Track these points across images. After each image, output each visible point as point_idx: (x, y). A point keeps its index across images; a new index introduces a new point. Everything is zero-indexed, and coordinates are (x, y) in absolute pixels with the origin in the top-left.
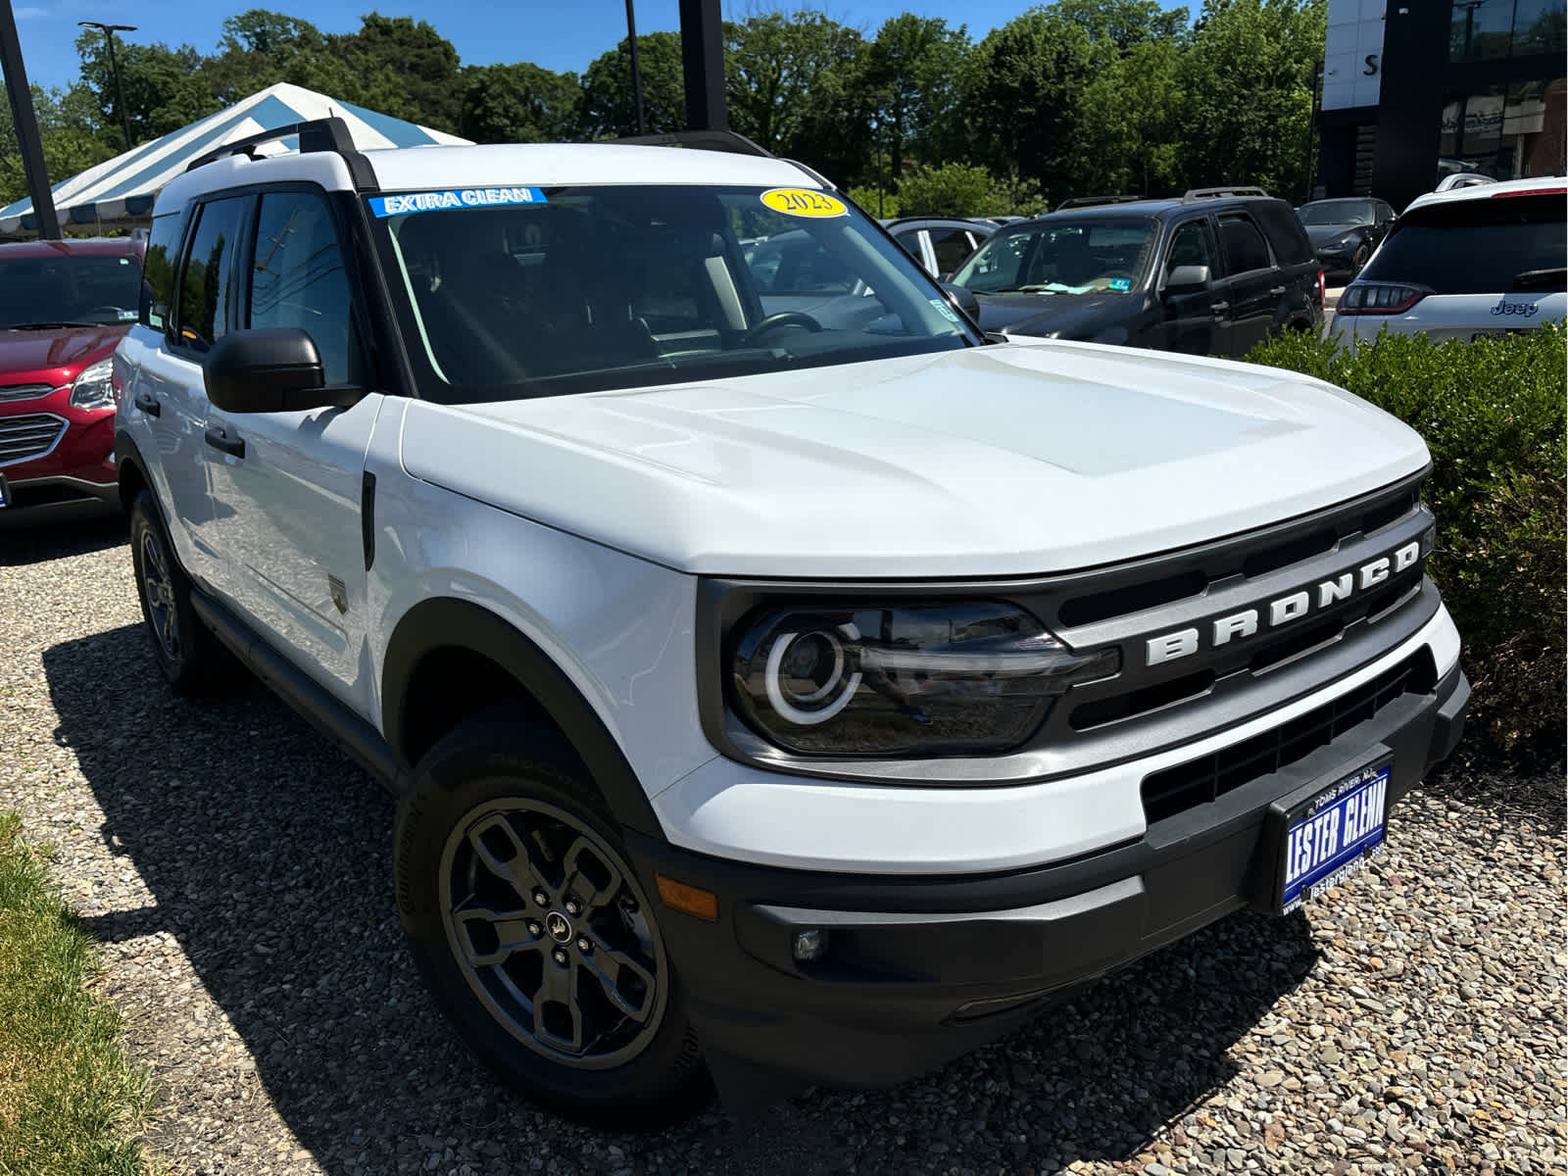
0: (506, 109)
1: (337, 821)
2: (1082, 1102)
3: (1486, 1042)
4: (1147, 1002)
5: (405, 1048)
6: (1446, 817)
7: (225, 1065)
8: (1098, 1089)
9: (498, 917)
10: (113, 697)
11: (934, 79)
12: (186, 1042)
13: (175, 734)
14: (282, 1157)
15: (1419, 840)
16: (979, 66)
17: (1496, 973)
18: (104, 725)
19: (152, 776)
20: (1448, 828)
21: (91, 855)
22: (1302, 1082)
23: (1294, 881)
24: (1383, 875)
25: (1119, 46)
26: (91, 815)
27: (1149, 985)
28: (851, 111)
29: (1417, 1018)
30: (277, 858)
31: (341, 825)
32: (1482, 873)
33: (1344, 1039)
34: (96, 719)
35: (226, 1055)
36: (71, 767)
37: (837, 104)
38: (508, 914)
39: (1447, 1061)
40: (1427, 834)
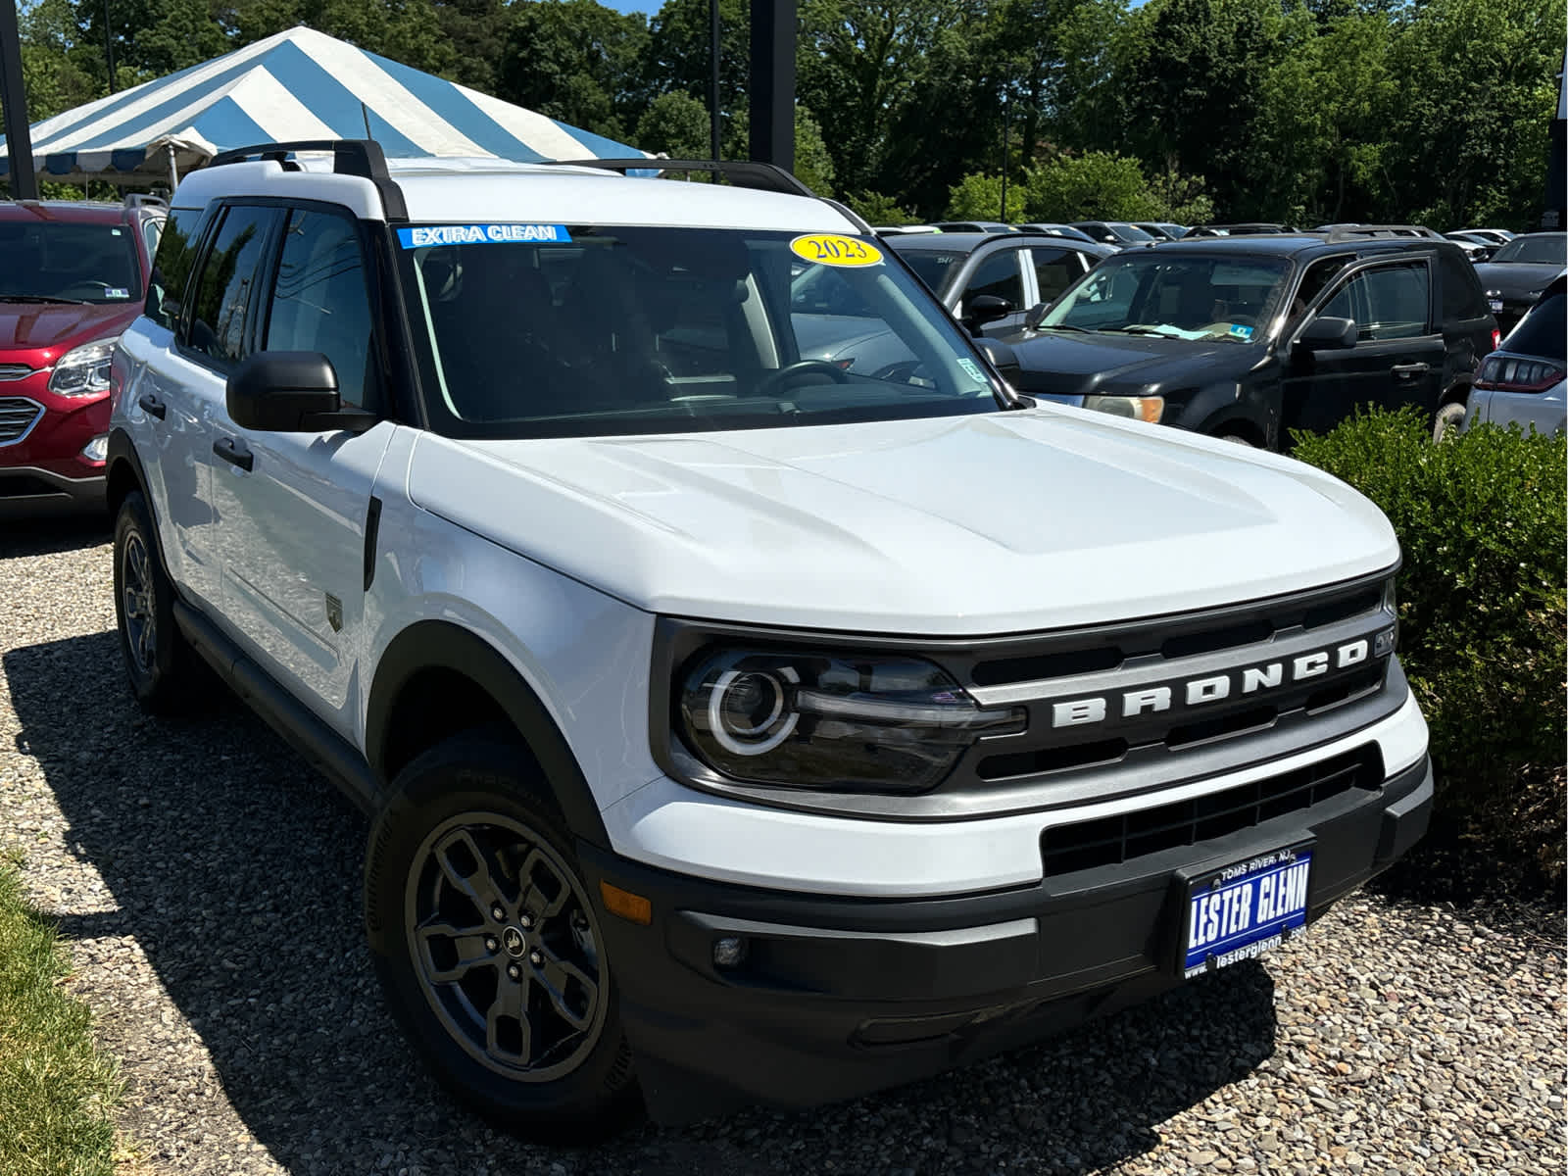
0: (557, 53)
1: (309, 851)
2: (1014, 1163)
3: (1432, 1148)
4: (1102, 1083)
5: (364, 1065)
6: (1469, 943)
7: (191, 1065)
8: (1032, 1153)
9: (459, 933)
10: (79, 710)
11: (1083, 46)
12: (152, 1042)
13: (144, 752)
14: (242, 1147)
15: (1432, 961)
16: (1140, 35)
17: (1467, 1090)
18: (71, 738)
19: (121, 794)
20: (1468, 953)
21: (59, 863)
22: (1233, 1164)
23: (1198, 947)
24: (1381, 991)
25: (1318, 20)
26: (56, 824)
27: (1109, 1070)
28: (978, 80)
29: (1368, 1120)
30: (247, 882)
31: (313, 856)
32: (1489, 997)
33: (1287, 1131)
34: (62, 731)
35: (191, 1057)
36: (37, 777)
37: (961, 70)
38: (469, 930)
39: (1386, 1160)
40: (1443, 956)
